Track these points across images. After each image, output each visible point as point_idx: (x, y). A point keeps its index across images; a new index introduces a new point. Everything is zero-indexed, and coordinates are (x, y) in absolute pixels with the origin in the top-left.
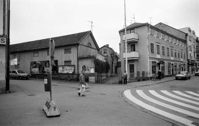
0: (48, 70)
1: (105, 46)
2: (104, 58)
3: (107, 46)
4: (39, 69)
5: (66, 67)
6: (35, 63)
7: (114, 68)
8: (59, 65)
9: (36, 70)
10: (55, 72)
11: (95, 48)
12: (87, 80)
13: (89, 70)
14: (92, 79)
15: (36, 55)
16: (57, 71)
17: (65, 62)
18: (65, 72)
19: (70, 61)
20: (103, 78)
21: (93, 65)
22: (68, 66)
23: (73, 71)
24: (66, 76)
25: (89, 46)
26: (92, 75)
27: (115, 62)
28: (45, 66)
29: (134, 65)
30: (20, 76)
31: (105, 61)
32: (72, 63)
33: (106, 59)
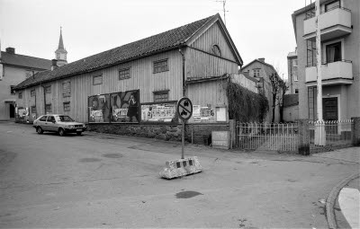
0: (120, 112)
1: (256, 61)
2: (254, 84)
3: (261, 61)
4: (103, 112)
5: (158, 106)
6: (95, 98)
7: (277, 108)
8: (141, 101)
9: (97, 115)
10: (134, 118)
11: (232, 58)
12: (208, 141)
13: (212, 114)
14: (221, 138)
15: (97, 80)
16: (138, 117)
17: (156, 93)
18: (156, 119)
19: (166, 92)
20: (250, 135)
21: (224, 100)
22: (161, 103)
23: (173, 116)
24: (158, 128)
25: (215, 52)
26: (219, 126)
27: (280, 95)
28: (115, 104)
29: (336, 99)
30: (60, 129)
31: (256, 91)
32: (172, 97)
33: (259, 87)
